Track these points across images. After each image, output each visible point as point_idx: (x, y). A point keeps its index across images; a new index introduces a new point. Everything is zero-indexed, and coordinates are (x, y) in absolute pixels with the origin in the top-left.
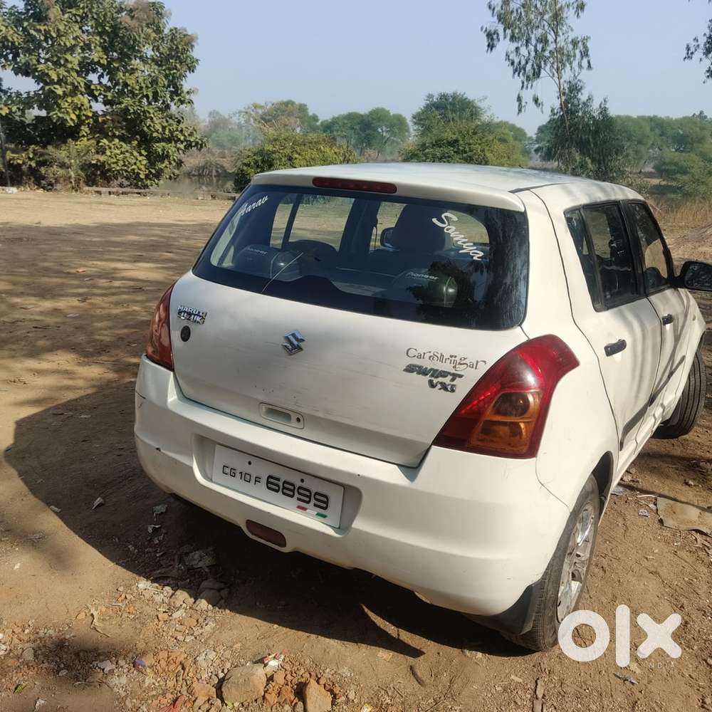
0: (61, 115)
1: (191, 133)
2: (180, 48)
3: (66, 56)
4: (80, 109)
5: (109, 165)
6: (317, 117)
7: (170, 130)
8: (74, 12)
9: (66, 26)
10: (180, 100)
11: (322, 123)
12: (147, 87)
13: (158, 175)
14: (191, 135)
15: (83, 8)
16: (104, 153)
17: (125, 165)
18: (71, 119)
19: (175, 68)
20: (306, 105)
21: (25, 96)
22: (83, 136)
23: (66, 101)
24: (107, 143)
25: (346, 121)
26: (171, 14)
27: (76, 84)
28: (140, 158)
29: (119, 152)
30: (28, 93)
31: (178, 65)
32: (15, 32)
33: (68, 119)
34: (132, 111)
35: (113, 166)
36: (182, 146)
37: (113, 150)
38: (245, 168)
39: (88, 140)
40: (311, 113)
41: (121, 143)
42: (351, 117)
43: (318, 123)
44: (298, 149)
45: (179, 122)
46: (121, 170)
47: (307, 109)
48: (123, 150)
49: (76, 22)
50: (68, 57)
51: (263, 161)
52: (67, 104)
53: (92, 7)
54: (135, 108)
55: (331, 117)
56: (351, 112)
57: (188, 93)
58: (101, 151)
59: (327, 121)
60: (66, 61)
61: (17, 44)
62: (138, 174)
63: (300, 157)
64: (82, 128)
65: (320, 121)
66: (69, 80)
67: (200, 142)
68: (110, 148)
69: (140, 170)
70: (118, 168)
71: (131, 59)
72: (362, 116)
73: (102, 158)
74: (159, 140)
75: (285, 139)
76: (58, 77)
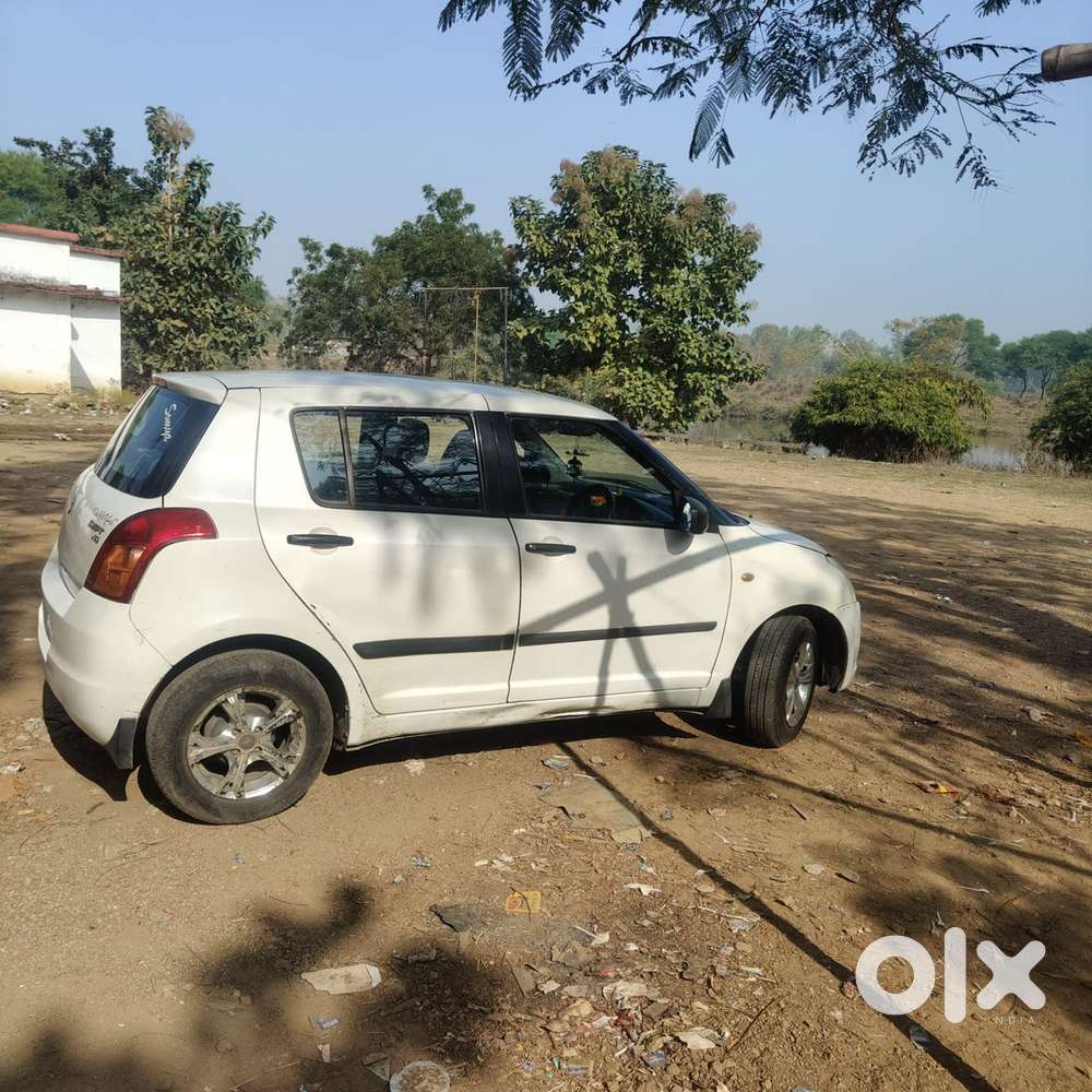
0: (578, 338)
1: (744, 360)
2: (736, 250)
3: (596, 268)
4: (602, 330)
5: (624, 400)
6: (997, 338)
7: (708, 356)
8: (613, 214)
9: (598, 231)
10: (728, 317)
11: (1005, 347)
12: (685, 301)
13: (690, 415)
14: (743, 362)
15: (624, 209)
16: (621, 385)
17: (643, 401)
18: (589, 343)
19: (727, 276)
20: (981, 322)
21: (548, 315)
22: (606, 364)
23: (589, 321)
24: (628, 372)
25: (1044, 344)
26: (734, 207)
27: (602, 299)
28: (667, 393)
29: (639, 383)
30: (552, 312)
31: (730, 272)
32: (546, 241)
33: (586, 343)
34: (661, 332)
35: (628, 401)
36: (726, 378)
37: (633, 382)
38: (807, 409)
39: (610, 368)
40: (987, 332)
41: (645, 372)
42: (1054, 338)
43: (999, 348)
44: (887, 383)
45: (727, 346)
46: (638, 406)
47: (983, 327)
48: (645, 381)
49: (614, 225)
50: (598, 268)
51: (834, 400)
52: (589, 325)
53: (635, 207)
54: (666, 329)
55: (1021, 338)
56: (1055, 329)
57: (743, 308)
58: (620, 382)
59: (1014, 344)
60: (595, 272)
61: (546, 254)
62: (661, 412)
63: (889, 396)
64: (607, 353)
65: (1001, 345)
66: (597, 294)
67: (750, 373)
68: (631, 379)
69: (664, 407)
70: (634, 404)
71: (672, 267)
72: (1075, 336)
73: (617, 391)
74: (692, 369)
75: (870, 369)
76: (582, 291)
